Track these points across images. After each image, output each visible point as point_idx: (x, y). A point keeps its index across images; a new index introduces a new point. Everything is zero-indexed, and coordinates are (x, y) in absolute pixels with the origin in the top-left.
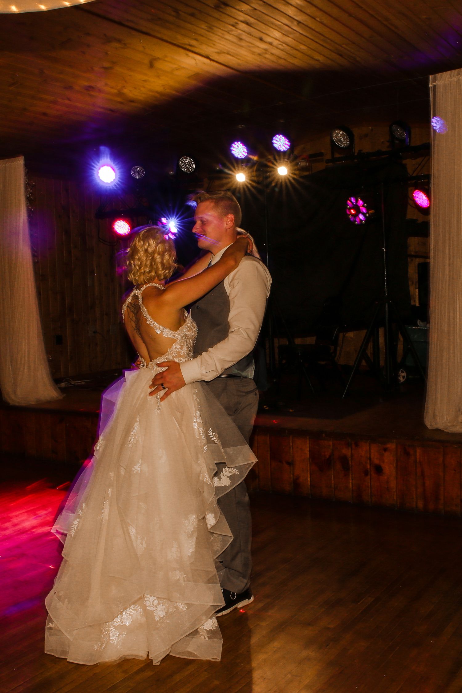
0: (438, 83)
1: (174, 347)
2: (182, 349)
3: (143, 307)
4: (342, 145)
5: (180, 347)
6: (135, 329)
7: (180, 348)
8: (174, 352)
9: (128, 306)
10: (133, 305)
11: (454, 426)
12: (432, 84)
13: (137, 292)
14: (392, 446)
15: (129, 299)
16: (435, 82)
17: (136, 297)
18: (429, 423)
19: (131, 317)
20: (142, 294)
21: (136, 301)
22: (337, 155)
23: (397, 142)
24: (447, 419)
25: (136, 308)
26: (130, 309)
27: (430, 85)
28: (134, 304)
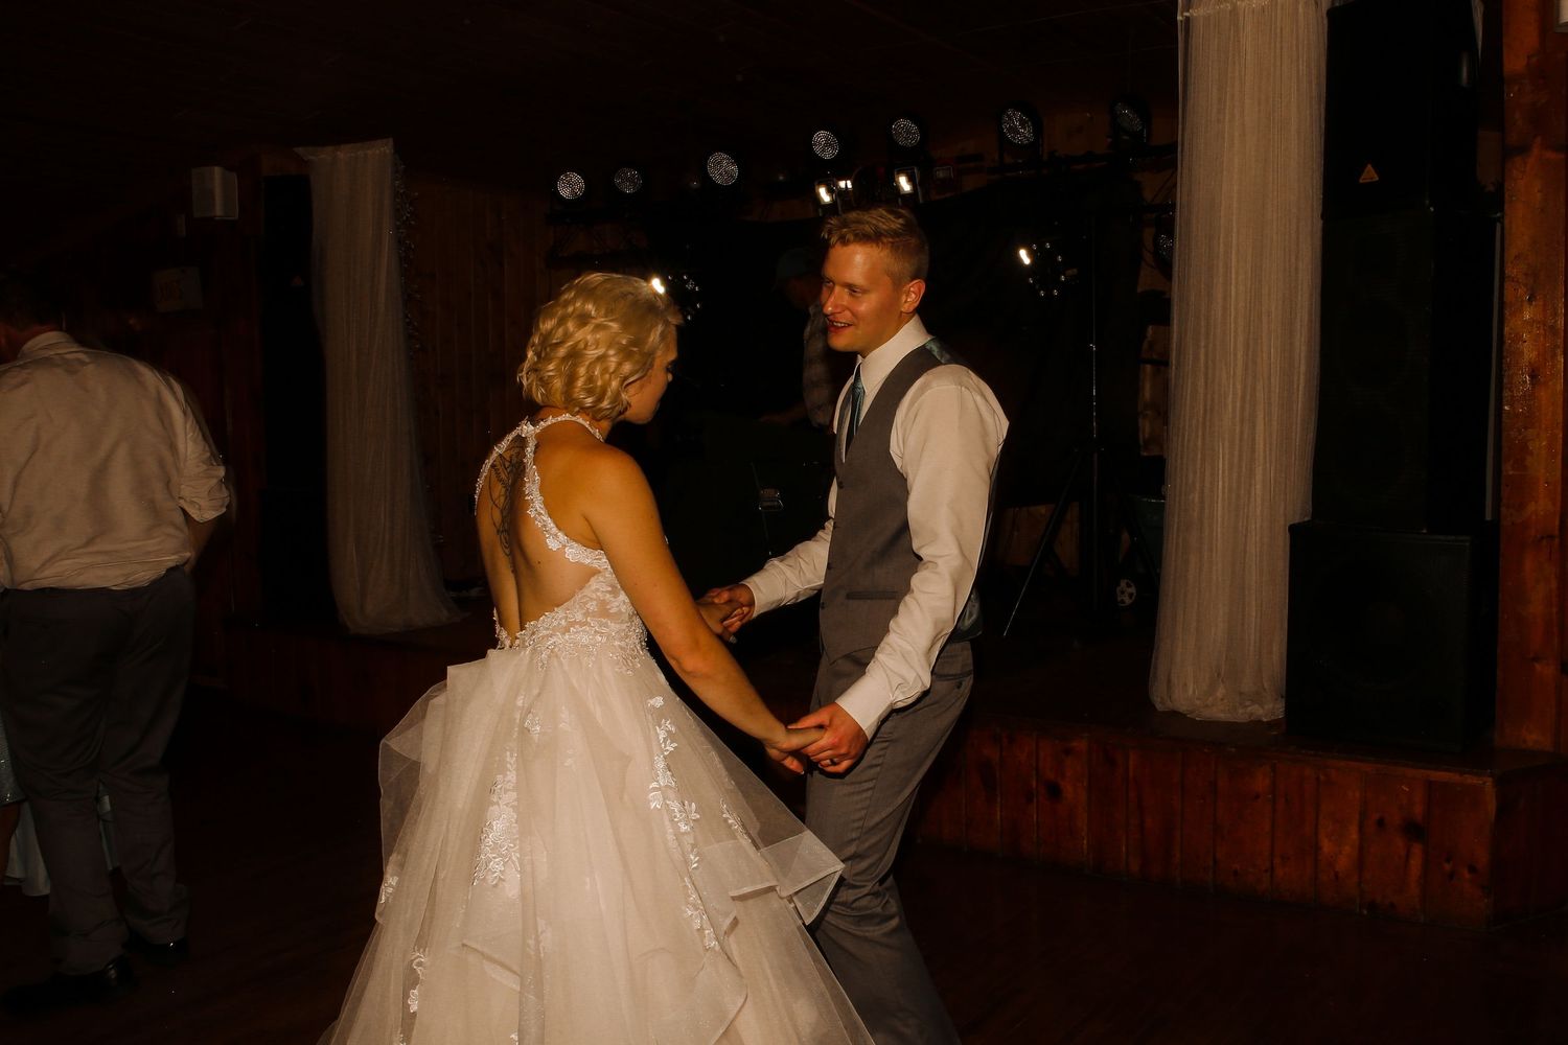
0: (1193, 13)
1: (593, 588)
2: (615, 597)
3: (532, 470)
4: (1018, 139)
5: (610, 589)
6: (498, 531)
7: (610, 592)
8: (592, 599)
9: (493, 466)
10: (507, 464)
11: (1207, 706)
12: (1182, 16)
13: (527, 429)
14: (1081, 744)
15: (502, 448)
16: (1188, 11)
17: (521, 442)
18: (1160, 699)
19: (495, 495)
20: (538, 437)
21: (519, 453)
22: (1008, 160)
23: (1126, 137)
24: (1194, 692)
25: (515, 472)
26: (498, 474)
27: (1179, 18)
28: (510, 462)
